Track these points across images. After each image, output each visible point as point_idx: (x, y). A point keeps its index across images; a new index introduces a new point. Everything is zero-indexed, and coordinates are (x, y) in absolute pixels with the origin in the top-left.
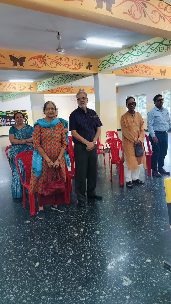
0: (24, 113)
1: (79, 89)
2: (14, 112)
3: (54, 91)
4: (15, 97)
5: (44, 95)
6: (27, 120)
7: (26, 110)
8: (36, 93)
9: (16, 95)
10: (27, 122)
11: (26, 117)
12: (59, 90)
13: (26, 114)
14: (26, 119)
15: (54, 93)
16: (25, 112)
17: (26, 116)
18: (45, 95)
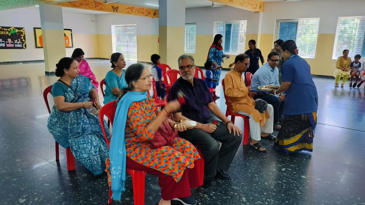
0: (19, 31)
1: (112, 6)
2: (2, 29)
3: (77, 4)
4: (10, 5)
5: (61, 8)
6: (24, 42)
7: (23, 28)
8: (50, 3)
9: (11, 3)
10: (24, 45)
11: (22, 38)
12: (84, 3)
13: (24, 33)
14: (23, 40)
15: (77, 6)
16: (21, 31)
17: (22, 35)
18: (64, 8)
